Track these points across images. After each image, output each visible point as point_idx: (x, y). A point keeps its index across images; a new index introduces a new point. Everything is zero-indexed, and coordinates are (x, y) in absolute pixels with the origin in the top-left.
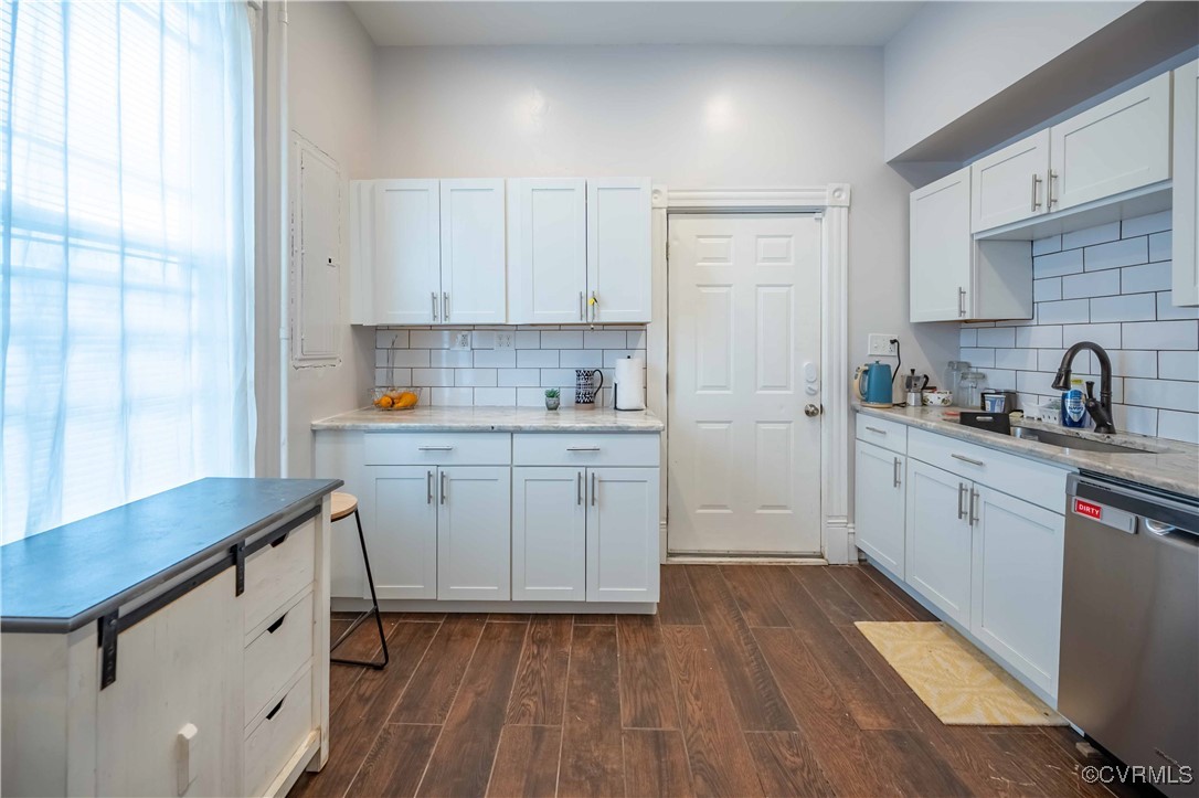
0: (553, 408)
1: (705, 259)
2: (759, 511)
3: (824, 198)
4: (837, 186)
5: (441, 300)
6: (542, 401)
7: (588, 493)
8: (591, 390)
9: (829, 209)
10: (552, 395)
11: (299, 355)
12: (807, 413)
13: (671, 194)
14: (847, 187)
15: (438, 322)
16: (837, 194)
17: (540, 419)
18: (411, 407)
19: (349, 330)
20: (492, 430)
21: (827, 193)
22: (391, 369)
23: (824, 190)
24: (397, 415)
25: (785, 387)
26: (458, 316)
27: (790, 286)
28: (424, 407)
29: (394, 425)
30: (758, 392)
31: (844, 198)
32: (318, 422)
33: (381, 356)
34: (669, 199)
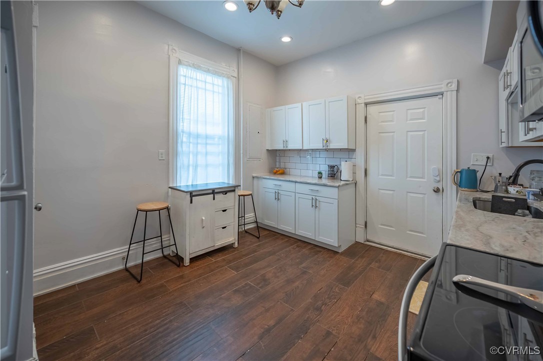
0: (320, 178)
1: (383, 122)
2: (408, 232)
3: (441, 88)
4: (449, 81)
5: (285, 142)
6: (316, 175)
7: (315, 205)
8: (334, 173)
9: (445, 93)
10: (320, 173)
11: (248, 157)
12: (435, 191)
13: (366, 97)
14: (455, 81)
15: (285, 148)
16: (449, 85)
17: (316, 181)
18: (283, 173)
19: (266, 151)
20: (290, 181)
21: (443, 86)
22: (280, 162)
23: (442, 84)
24: (278, 176)
25: (422, 178)
26: (290, 147)
27: (425, 131)
28: (288, 174)
29: (276, 178)
30: (408, 179)
31: (454, 86)
32: (254, 175)
33: (278, 158)
34: (365, 99)
